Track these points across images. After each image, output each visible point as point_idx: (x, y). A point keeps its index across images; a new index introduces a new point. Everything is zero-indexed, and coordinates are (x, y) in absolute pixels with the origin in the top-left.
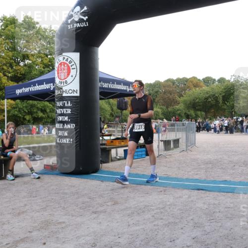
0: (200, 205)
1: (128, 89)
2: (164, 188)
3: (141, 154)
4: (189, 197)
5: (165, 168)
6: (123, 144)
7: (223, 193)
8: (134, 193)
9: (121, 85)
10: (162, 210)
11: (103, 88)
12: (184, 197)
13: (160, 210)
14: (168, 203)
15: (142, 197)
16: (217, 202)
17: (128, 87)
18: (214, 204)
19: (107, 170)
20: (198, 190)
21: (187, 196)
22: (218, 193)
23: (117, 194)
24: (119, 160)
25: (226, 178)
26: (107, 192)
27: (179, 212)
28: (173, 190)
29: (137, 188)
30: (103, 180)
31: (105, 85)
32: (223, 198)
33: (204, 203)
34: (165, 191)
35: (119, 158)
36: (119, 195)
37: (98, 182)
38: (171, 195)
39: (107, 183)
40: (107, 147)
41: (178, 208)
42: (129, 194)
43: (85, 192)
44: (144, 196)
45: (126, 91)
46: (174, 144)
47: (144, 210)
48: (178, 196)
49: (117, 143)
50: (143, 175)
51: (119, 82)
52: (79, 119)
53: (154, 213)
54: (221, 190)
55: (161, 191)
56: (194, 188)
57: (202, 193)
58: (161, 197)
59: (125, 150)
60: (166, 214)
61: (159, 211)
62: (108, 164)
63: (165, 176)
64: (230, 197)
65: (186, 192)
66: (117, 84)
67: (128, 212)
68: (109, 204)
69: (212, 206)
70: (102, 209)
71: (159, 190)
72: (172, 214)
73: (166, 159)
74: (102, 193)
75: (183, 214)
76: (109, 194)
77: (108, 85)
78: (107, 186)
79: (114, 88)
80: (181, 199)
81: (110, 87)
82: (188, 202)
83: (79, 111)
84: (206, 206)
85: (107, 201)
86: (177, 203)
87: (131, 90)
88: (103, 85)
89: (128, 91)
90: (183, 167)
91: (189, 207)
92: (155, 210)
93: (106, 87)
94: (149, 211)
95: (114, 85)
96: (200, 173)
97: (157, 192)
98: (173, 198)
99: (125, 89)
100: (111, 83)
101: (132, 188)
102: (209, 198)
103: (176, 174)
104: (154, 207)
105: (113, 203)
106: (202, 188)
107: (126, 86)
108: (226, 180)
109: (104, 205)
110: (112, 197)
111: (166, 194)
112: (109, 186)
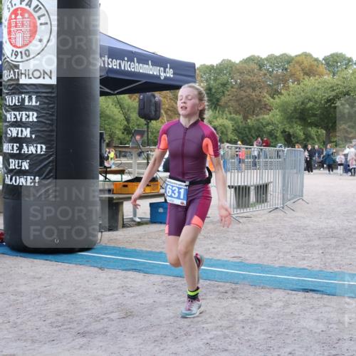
0: (308, 322)
1: (162, 74)
2: (233, 286)
4: (287, 305)
5: (236, 244)
8: (169, 295)
9: (148, 64)
10: (227, 332)
11: (112, 70)
12: (274, 305)
13: (222, 330)
14: (241, 318)
17: (162, 69)
19: (113, 245)
20: (306, 291)
21: (280, 304)
23: (132, 295)
24: (139, 224)
26: (110, 292)
27: (263, 336)
28: (252, 289)
29: (176, 284)
30: (102, 265)
31: (114, 64)
33: (317, 320)
34: (234, 291)
35: (139, 220)
36: (135, 297)
37: (92, 269)
38: (247, 301)
39: (112, 273)
40: (115, 196)
41: (259, 329)
42: (158, 295)
43: (65, 291)
45: (158, 77)
46: (257, 193)
47: (188, 329)
48: (262, 303)
51: (143, 58)
52: (55, 134)
53: (208, 336)
55: (226, 293)
56: (295, 287)
57: (313, 298)
58: (225, 303)
59: (151, 205)
60: (236, 339)
61: (220, 333)
62: (115, 233)
63: (235, 260)
65: (279, 294)
66: (139, 62)
67: (154, 334)
68: (113, 316)
69: (335, 326)
70: (98, 326)
71: (221, 289)
72: (248, 341)
73: (240, 225)
74: (100, 292)
75: (272, 341)
76: (116, 296)
77: (120, 64)
78: (110, 278)
79: (133, 70)
80: (268, 310)
81: (123, 68)
82: (282, 315)
83: (55, 118)
84: (321, 326)
85: (111, 309)
86: (259, 318)
87: (168, 75)
88: (109, 64)
89: (162, 78)
90: (275, 242)
91: (283, 327)
92: (212, 330)
93: (115, 67)
94: (200, 333)
95: (132, 63)
96: (310, 255)
97: (217, 293)
98: (251, 306)
99: (155, 74)
100: (126, 59)
101: (165, 284)
102: (327, 309)
103: (259, 257)
104: (209, 325)
105: (123, 315)
106: (313, 288)
107: (158, 68)
109: (103, 318)
110: (120, 301)
111: (236, 298)
112: (115, 278)
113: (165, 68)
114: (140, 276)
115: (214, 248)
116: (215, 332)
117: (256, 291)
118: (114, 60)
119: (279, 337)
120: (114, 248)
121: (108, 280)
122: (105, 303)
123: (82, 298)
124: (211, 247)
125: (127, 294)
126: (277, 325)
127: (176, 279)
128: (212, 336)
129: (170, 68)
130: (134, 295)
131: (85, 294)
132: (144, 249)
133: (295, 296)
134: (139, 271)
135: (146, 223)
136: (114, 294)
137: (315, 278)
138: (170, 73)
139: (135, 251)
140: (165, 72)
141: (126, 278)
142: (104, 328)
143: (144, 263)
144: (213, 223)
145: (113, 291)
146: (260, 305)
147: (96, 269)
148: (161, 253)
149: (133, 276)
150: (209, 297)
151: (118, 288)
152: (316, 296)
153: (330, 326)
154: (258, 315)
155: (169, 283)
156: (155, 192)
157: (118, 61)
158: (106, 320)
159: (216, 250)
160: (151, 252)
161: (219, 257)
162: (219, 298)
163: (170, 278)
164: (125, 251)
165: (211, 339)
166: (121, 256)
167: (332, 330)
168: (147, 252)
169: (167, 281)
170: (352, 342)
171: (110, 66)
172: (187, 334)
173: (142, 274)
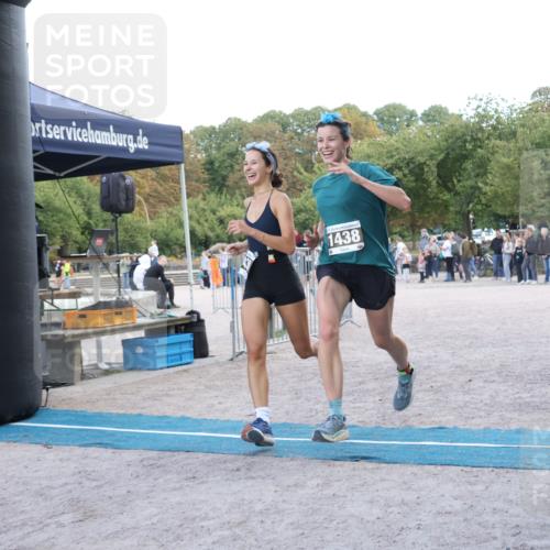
0: (358, 507)
1: (131, 145)
2: (248, 460)
3: (177, 351)
6: (118, 321)
7: (431, 468)
8: (151, 479)
9: (108, 130)
10: (237, 531)
11: (53, 142)
12: (309, 483)
13: (230, 528)
14: (259, 507)
15: (175, 489)
16: (410, 497)
17: (131, 137)
18: (403, 503)
19: (66, 408)
20: (355, 459)
21: (317, 482)
22: (415, 469)
23: (94, 484)
24: (107, 373)
25: (444, 419)
26: (61, 482)
27: (291, 533)
28: (276, 462)
29: (162, 462)
30: (49, 440)
31: (56, 133)
32: (431, 482)
33: (371, 502)
34: (249, 467)
35: (106, 367)
37: (33, 447)
38: (268, 481)
39: (64, 452)
40: (68, 333)
41: (287, 521)
42: (135, 482)
44: (181, 488)
45: (125, 150)
47: (179, 531)
48: (291, 482)
49: (99, 320)
50: (183, 418)
51: (101, 123)
53: (210, 540)
54: (424, 458)
55: (238, 470)
56: (339, 454)
57: (365, 469)
58: (236, 487)
59: (125, 343)
60: (251, 540)
61: (227, 533)
62: (69, 389)
64: (452, 480)
65: (316, 467)
66: (94, 128)
67: (126, 543)
68: (66, 519)
69: (396, 510)
71: (231, 466)
72: (269, 542)
74: (45, 483)
75: (305, 540)
76: (69, 487)
77: (65, 132)
78: (61, 460)
79: (86, 140)
80: (301, 492)
81: (70, 138)
82: (320, 499)
84: (376, 512)
85: (61, 508)
86: (286, 506)
87: (140, 146)
88: (47, 133)
89: (132, 151)
90: (310, 388)
91: (322, 518)
92: (215, 530)
93: (58, 137)
94: (196, 535)
95: (84, 130)
96: (361, 405)
97: (224, 472)
98: (273, 488)
99: (121, 144)
100: (74, 124)
101: (145, 463)
102: (386, 484)
103: (287, 413)
104: (212, 522)
105: (79, 517)
106: (365, 455)
107: (125, 136)
108: (443, 425)
109: (47, 525)
110: (76, 494)
111: (253, 478)
112: (68, 459)
113: (135, 135)
114: (108, 453)
115: (220, 403)
116: (220, 533)
117: (281, 465)
118: (56, 127)
119: (314, 532)
120: (67, 413)
121: (58, 463)
122: (52, 499)
123: (17, 495)
124: (216, 402)
125: (87, 483)
126: (312, 514)
127: (162, 454)
128: (216, 539)
129: (143, 136)
130: (99, 483)
131: (22, 488)
132: (115, 412)
133: (339, 468)
134: (106, 446)
135: (118, 371)
136: (66, 484)
137: (369, 439)
138: (143, 143)
139: (100, 415)
140: (135, 141)
142: (49, 539)
143: (112, 434)
144: (218, 364)
145: (64, 480)
146: (289, 486)
147: (39, 447)
148: (140, 415)
149: (96, 455)
150: (210, 479)
151: (74, 475)
152: (369, 465)
153: (390, 510)
154: (284, 501)
155: (151, 462)
156: (129, 323)
157: (62, 128)
158: (54, 526)
159: (222, 406)
160: (124, 415)
161: (227, 416)
162: (227, 480)
163: (154, 454)
164: (85, 416)
165: (214, 543)
166: (79, 424)
167: (392, 516)
168: (119, 415)
169: (149, 458)
170: (420, 532)
171: (50, 136)
172: (179, 538)
173: (110, 451)
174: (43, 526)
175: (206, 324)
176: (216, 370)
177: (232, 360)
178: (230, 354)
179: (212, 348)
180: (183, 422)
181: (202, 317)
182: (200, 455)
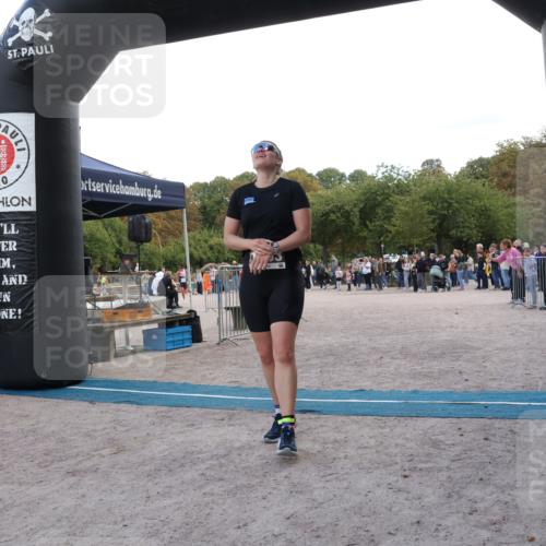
1: (150, 196)
3: (181, 338)
5: (234, 368)
7: (355, 417)
8: (163, 426)
9: (134, 186)
10: (223, 461)
11: (97, 194)
13: (217, 459)
14: (237, 445)
15: (180, 433)
16: (341, 437)
17: (149, 190)
18: (336, 441)
20: (304, 412)
22: (344, 418)
23: (124, 428)
25: (363, 384)
26: (101, 427)
27: (258, 462)
28: (249, 414)
29: (170, 414)
30: (93, 399)
31: (98, 188)
32: (355, 427)
33: (314, 441)
34: (231, 417)
36: (127, 431)
37: (82, 403)
38: (243, 427)
39: (103, 407)
41: (257, 454)
42: (152, 428)
43: (53, 428)
44: (184, 432)
45: (146, 199)
47: (182, 461)
48: (259, 428)
50: (185, 384)
51: (129, 179)
52: (36, 263)
53: (203, 466)
54: (350, 411)
55: (223, 420)
57: (310, 419)
58: (221, 431)
59: (144, 332)
60: (232, 467)
61: (215, 462)
63: (233, 385)
64: (369, 425)
66: (124, 184)
67: (147, 468)
68: (105, 452)
69: (330, 446)
70: (88, 464)
71: (218, 417)
72: (244, 468)
73: (238, 348)
74: (91, 428)
75: (269, 467)
76: (107, 431)
77: (104, 187)
78: (102, 412)
79: (118, 193)
81: (107, 191)
83: (35, 246)
84: (318, 447)
85: (102, 445)
86: (255, 444)
87: (156, 197)
88: (92, 187)
89: (150, 200)
92: (207, 460)
93: (99, 190)
94: (194, 464)
95: (117, 186)
96: (308, 375)
97: (213, 421)
98: (247, 432)
99: (142, 195)
100: (111, 181)
101: (159, 415)
102: (324, 429)
104: (205, 455)
105: (114, 450)
106: (310, 409)
107: (145, 189)
108: (363, 388)
109: (93, 456)
110: (112, 435)
111: (233, 425)
112: (107, 412)
113: (153, 189)
114: (133, 408)
115: (210, 374)
116: (210, 462)
117: (252, 416)
118: (98, 183)
121: (99, 415)
122: (96, 438)
123: (72, 436)
124: (207, 373)
125: (119, 428)
127: (170, 409)
128: (208, 466)
129: (158, 189)
130: (127, 428)
131: (75, 431)
132: (138, 379)
134: (132, 403)
136: (105, 429)
137: (312, 398)
138: (158, 195)
139: (128, 382)
140: (152, 193)
141: (119, 410)
142: (94, 465)
143: (137, 395)
144: (209, 347)
146: (258, 431)
147: (86, 404)
148: (155, 382)
149: (124, 409)
150: (204, 426)
151: (110, 422)
152: (313, 416)
153: (326, 446)
155: (163, 414)
157: (103, 184)
158: (98, 457)
159: (212, 376)
160: (145, 382)
161: (215, 383)
162: (216, 426)
163: (165, 408)
164: (117, 382)
165: (206, 469)
166: (112, 387)
167: (328, 450)
168: (141, 382)
169: (161, 412)
170: (347, 460)
171: (94, 190)
172: (182, 465)
173: (135, 406)
174: (89, 457)
175: (201, 319)
176: (207, 351)
177: (218, 344)
178: (217, 340)
179: (205, 335)
180: (185, 387)
181: (198, 314)
182: (196, 409)
